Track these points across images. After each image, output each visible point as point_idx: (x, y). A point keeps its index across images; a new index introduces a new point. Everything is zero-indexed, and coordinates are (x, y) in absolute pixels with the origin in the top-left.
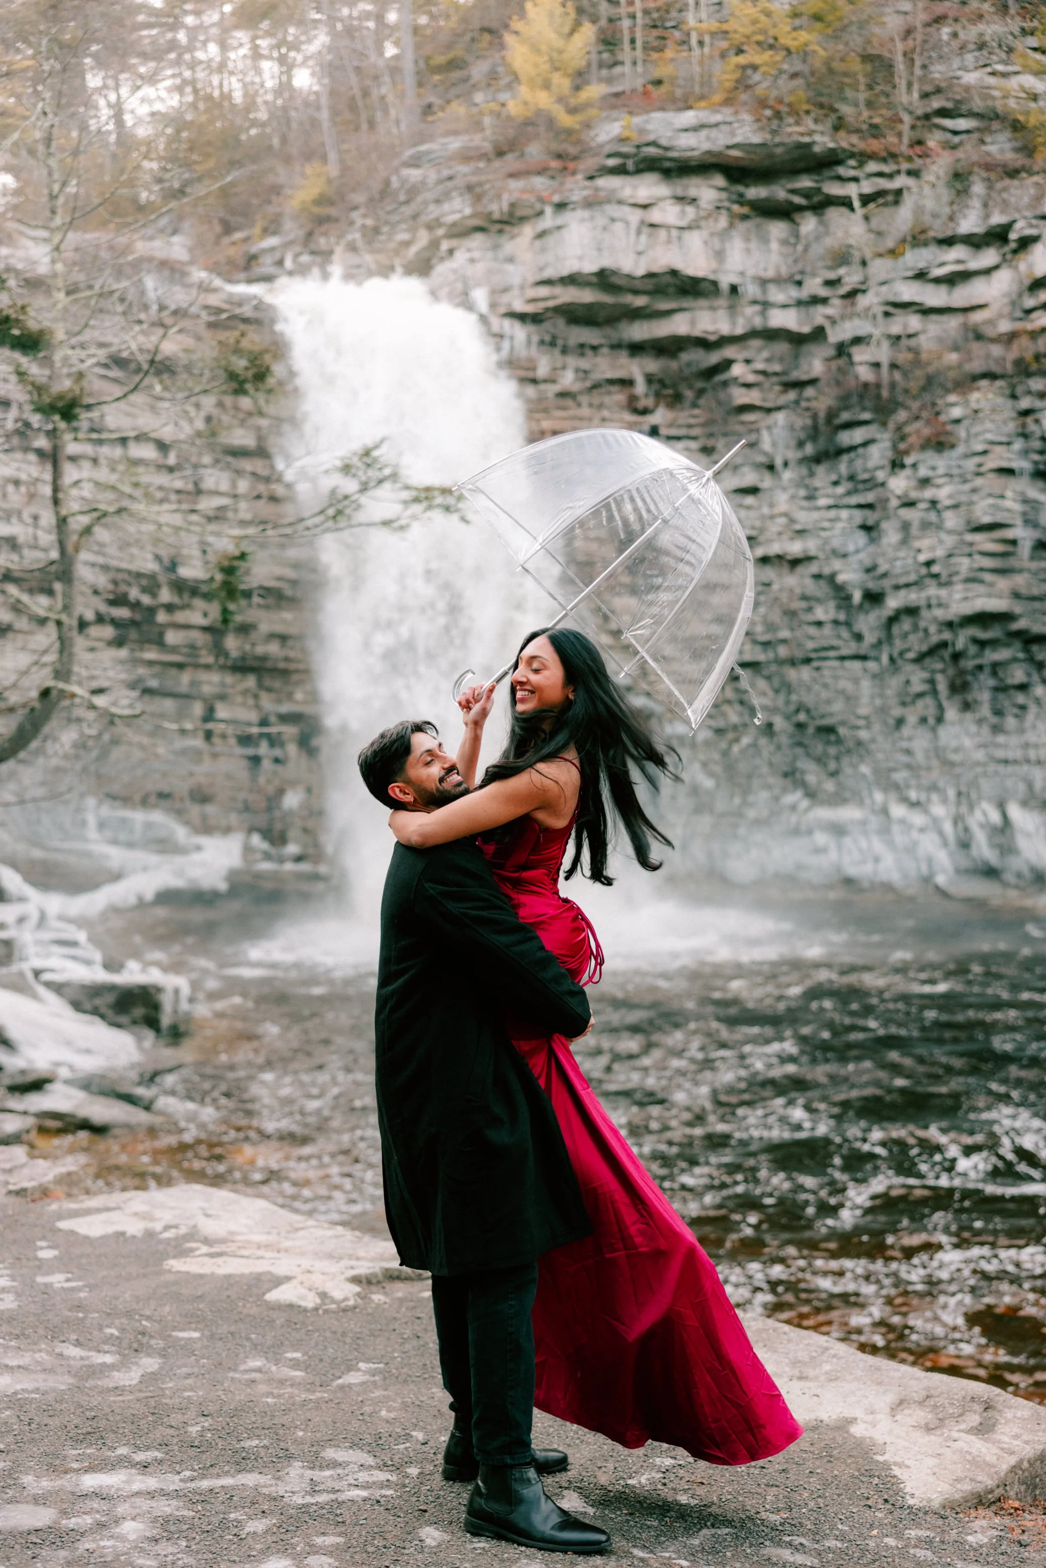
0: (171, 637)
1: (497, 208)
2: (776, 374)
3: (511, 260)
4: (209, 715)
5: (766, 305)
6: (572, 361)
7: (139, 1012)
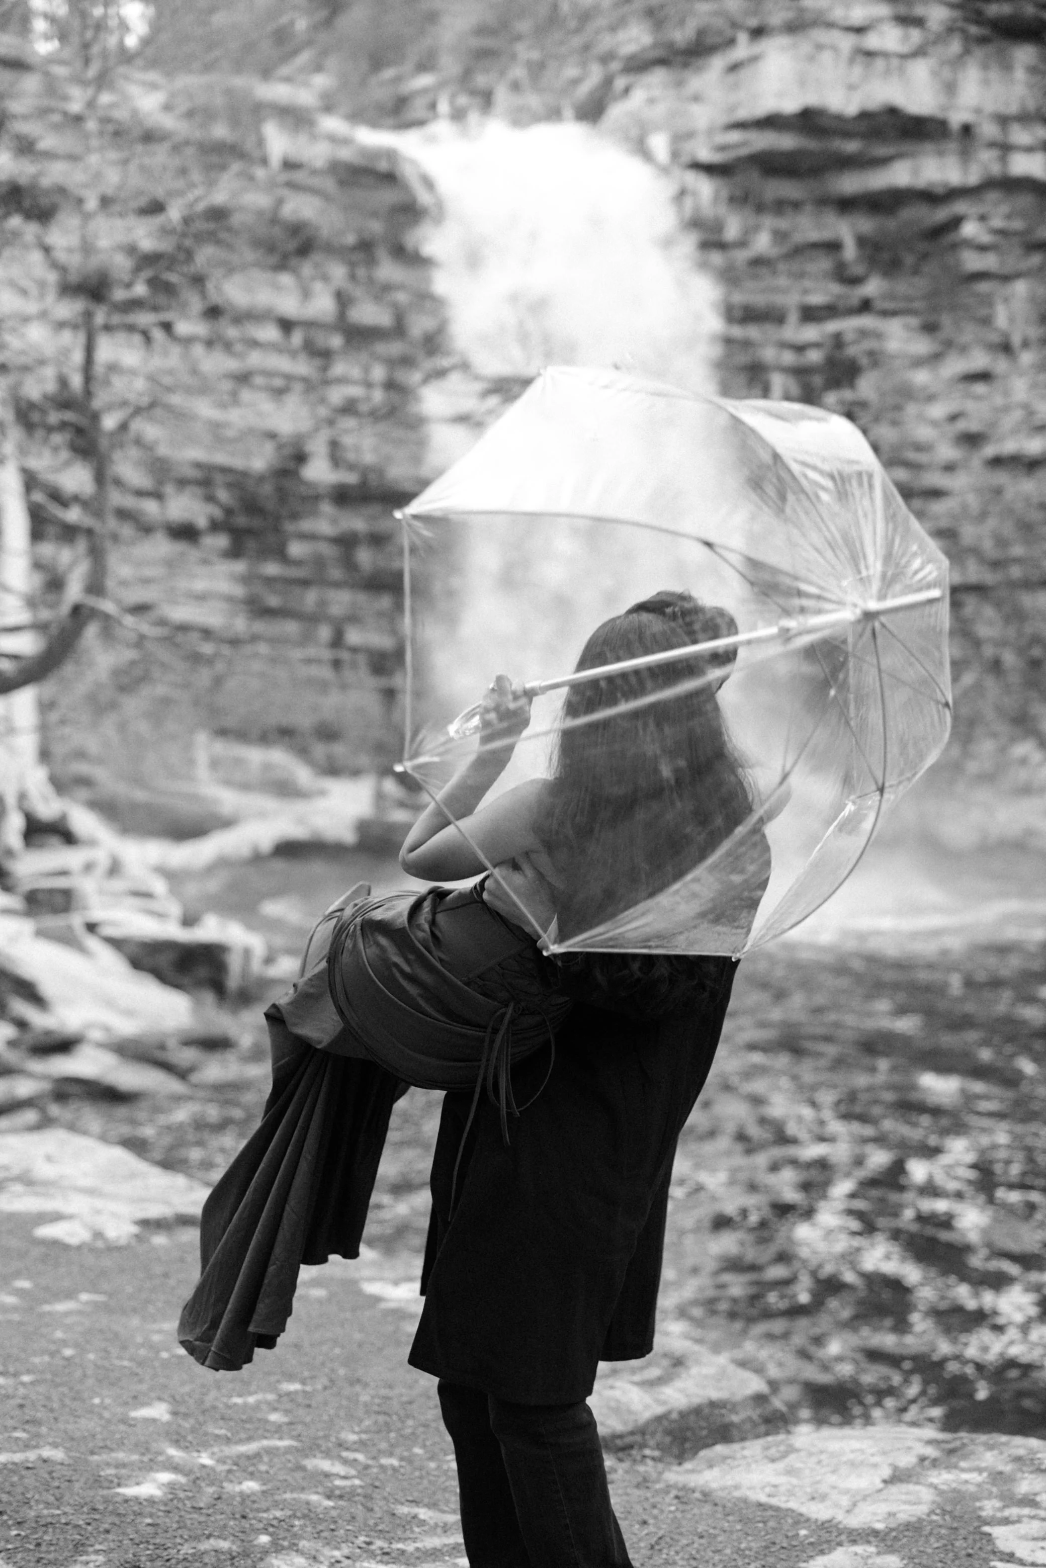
0: (296, 549)
1: (682, 36)
2: (1016, 233)
3: (696, 98)
4: (337, 641)
5: (1005, 148)
6: (769, 222)
7: (203, 972)
